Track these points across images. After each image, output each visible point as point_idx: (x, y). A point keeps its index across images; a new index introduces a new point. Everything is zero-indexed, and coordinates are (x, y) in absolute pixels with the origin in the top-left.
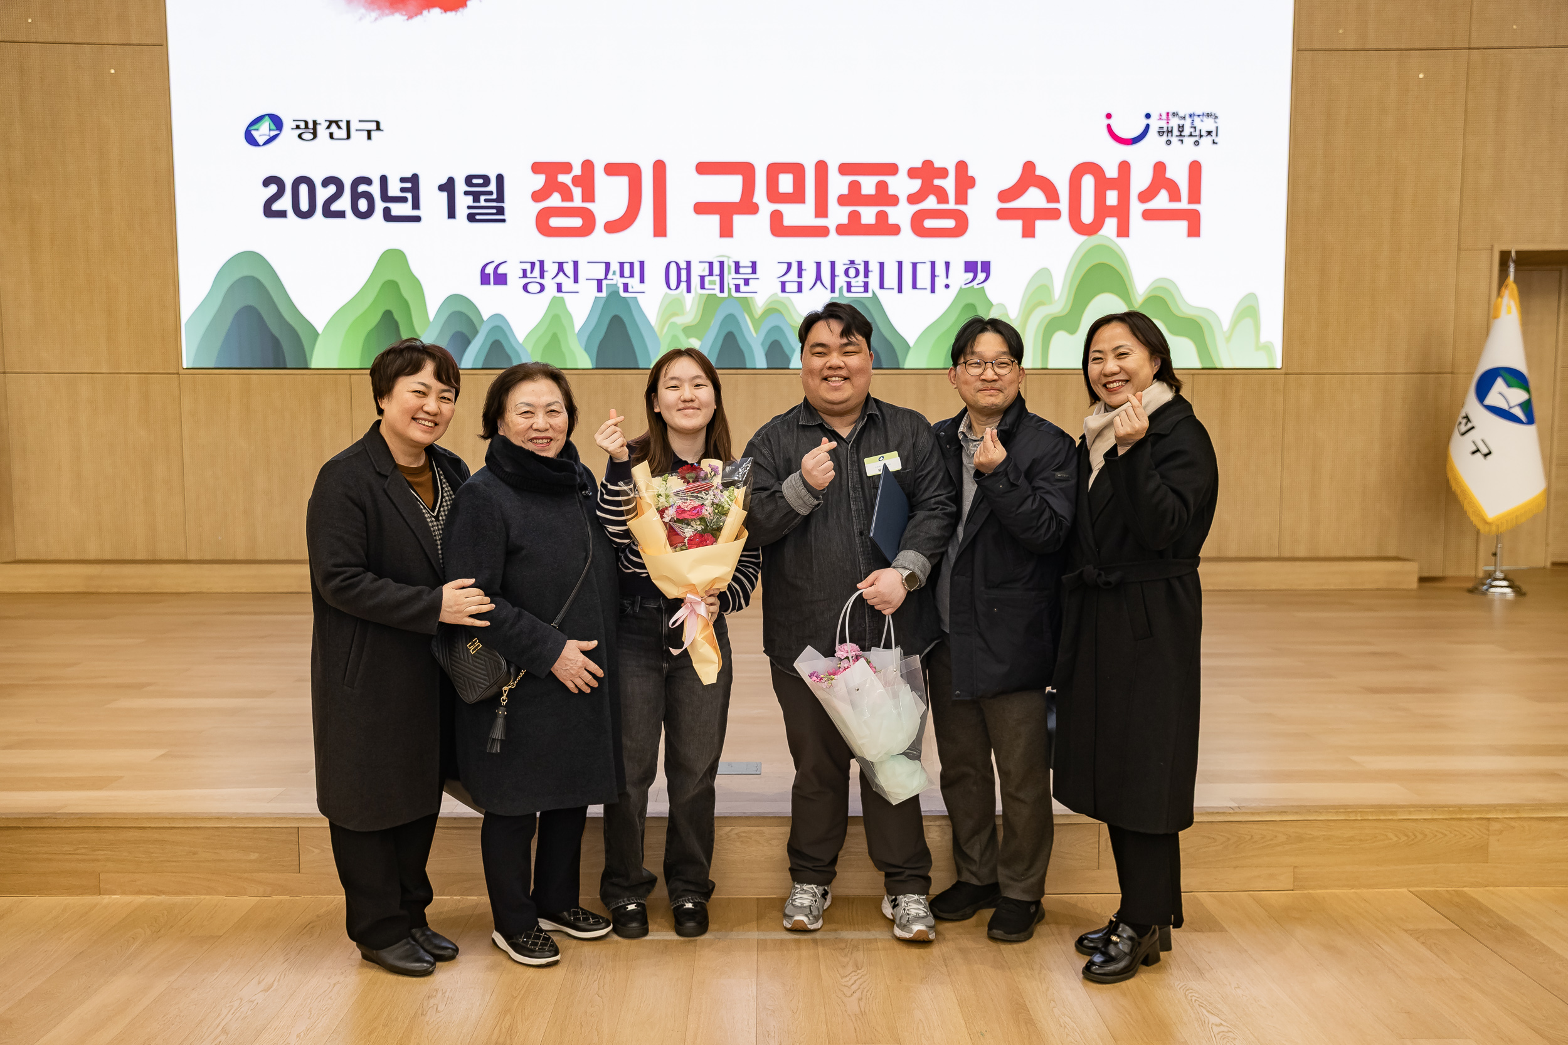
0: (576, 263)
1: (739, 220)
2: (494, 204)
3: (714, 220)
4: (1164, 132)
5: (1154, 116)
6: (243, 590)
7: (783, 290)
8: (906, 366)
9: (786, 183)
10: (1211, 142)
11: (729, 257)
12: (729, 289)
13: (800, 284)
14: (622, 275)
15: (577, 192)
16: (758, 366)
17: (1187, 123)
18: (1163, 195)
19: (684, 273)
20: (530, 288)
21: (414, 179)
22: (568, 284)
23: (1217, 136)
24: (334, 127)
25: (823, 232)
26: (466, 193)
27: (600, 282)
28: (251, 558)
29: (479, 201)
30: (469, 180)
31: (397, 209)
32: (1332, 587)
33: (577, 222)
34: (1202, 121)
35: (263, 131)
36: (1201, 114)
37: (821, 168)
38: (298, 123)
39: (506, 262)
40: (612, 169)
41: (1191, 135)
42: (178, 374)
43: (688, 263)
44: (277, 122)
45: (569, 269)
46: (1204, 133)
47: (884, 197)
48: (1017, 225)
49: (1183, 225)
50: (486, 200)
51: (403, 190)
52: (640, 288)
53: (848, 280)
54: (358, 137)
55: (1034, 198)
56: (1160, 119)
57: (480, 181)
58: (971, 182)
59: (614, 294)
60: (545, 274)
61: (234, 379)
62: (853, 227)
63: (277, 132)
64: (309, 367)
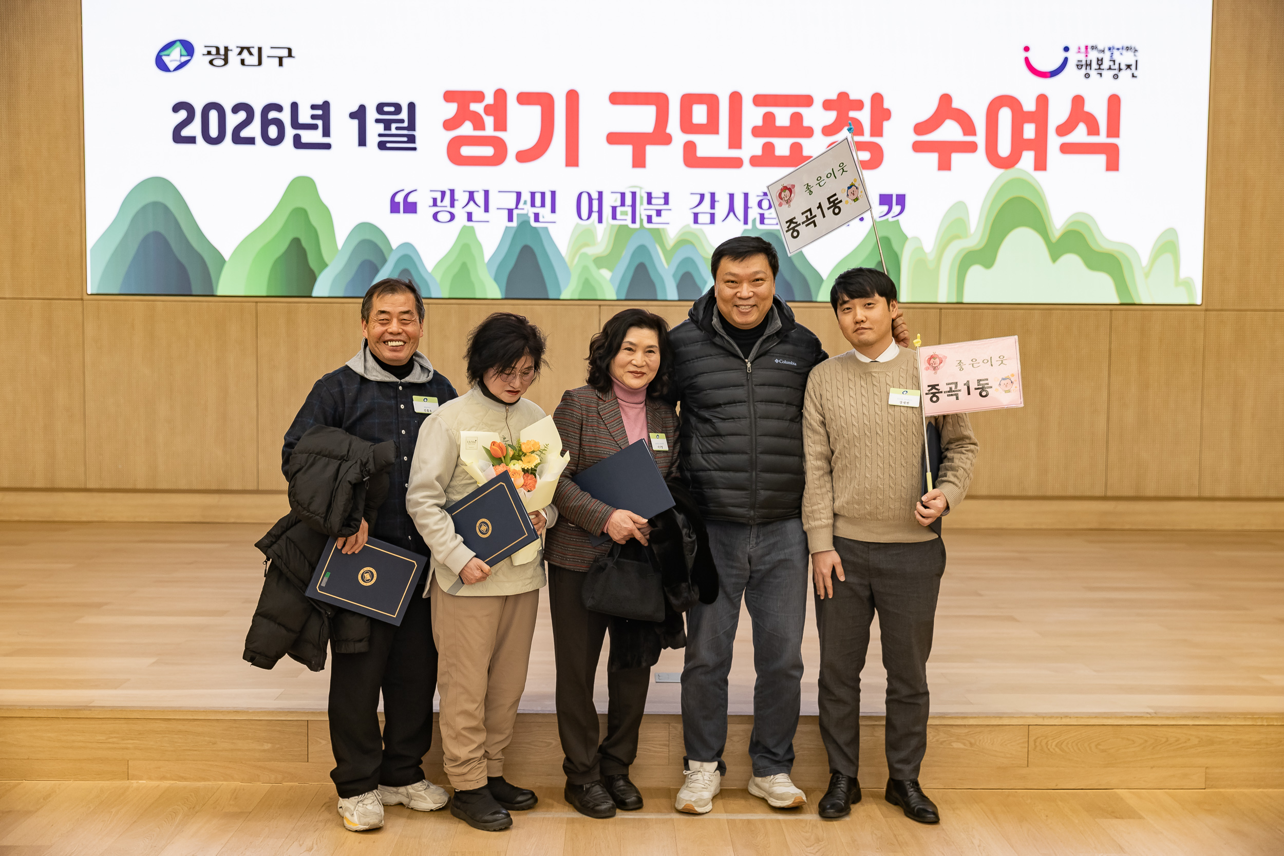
0: (487, 193)
1: (652, 151)
2: (405, 132)
3: (627, 151)
4: (1082, 65)
5: (1073, 50)
6: (146, 520)
7: (696, 221)
8: (819, 299)
9: (700, 114)
10: (1131, 75)
11: (641, 188)
12: (641, 220)
13: (713, 216)
14: (533, 205)
15: (489, 121)
16: (669, 298)
17: (1106, 57)
18: (1082, 128)
19: (595, 204)
20: (439, 216)
21: (325, 106)
22: (478, 213)
23: (1136, 69)
24: (245, 52)
25: (736, 163)
26: (378, 121)
27: (510, 212)
28: (151, 487)
29: (390, 129)
30: (380, 108)
31: (307, 136)
32: (1253, 528)
33: (488, 151)
34: (1121, 54)
35: (173, 58)
36: (1120, 46)
37: (736, 99)
38: (209, 49)
39: (416, 190)
40: (525, 99)
41: (1110, 69)
42: (82, 299)
43: (600, 194)
44: (188, 48)
45: (479, 198)
46: (1123, 67)
47: (798, 128)
48: (933, 158)
49: (1101, 159)
50: (397, 128)
51: (313, 117)
52: (552, 217)
53: (762, 212)
54: (270, 64)
55: (950, 131)
56: (1079, 52)
57: (392, 109)
58: (887, 115)
59: (524, 223)
60: (456, 203)
61: (139, 305)
62: (767, 158)
63: (188, 58)
64: (215, 294)
